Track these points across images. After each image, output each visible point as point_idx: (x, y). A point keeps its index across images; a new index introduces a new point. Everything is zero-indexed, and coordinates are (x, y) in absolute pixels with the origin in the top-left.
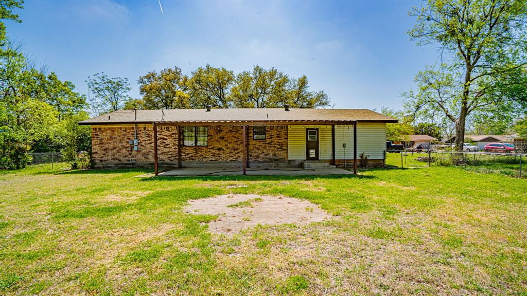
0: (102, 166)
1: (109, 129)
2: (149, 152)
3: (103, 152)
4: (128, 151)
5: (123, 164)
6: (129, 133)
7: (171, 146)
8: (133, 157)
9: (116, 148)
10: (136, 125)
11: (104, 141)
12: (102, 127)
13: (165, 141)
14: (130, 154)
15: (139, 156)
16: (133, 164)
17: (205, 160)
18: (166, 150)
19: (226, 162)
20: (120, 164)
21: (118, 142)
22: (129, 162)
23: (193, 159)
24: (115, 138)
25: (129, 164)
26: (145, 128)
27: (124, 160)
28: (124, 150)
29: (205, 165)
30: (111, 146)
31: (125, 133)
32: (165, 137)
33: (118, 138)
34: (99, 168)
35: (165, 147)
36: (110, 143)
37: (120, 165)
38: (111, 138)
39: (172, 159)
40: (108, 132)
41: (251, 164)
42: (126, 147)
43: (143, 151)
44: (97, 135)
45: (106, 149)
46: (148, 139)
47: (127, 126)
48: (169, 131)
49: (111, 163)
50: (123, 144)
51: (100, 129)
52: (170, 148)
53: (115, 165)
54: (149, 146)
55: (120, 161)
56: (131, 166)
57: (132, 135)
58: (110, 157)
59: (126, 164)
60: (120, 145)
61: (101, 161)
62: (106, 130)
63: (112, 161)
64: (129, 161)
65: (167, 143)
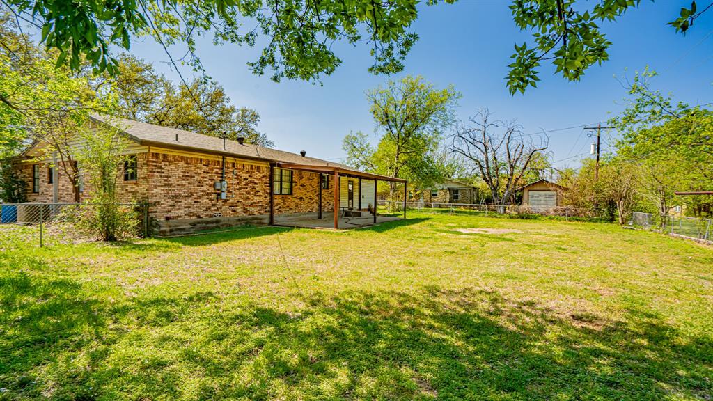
0: (168, 229)
1: (182, 158)
2: (238, 202)
3: (171, 202)
4: (211, 200)
5: (203, 222)
6: (212, 170)
7: (261, 193)
8: (218, 210)
9: (192, 194)
10: (223, 158)
11: (172, 181)
12: (170, 153)
13: (256, 186)
14: (213, 205)
15: (226, 209)
16: (217, 222)
17: (290, 212)
18: (257, 199)
19: (306, 214)
20: (198, 223)
21: (197, 184)
22: (211, 219)
23: (281, 212)
24: (192, 177)
25: (212, 222)
26: (233, 164)
27: (204, 215)
28: (205, 199)
29: (291, 218)
30: (184, 191)
31: (206, 169)
32: (256, 181)
33: (196, 177)
34: (163, 233)
35: (256, 196)
36: (182, 185)
37: (199, 225)
38: (185, 176)
39: (262, 212)
40: (181, 164)
41: (323, 215)
42: (208, 194)
43: (231, 201)
44: (160, 168)
45: (176, 196)
46: (236, 181)
47: (211, 158)
48: (259, 172)
49: (185, 222)
50: (205, 188)
51: (165, 156)
52: (260, 196)
53: (191, 224)
54: (237, 193)
55: (199, 217)
56: (215, 225)
57: (217, 173)
58: (182, 212)
59: (208, 223)
60: (199, 189)
61: (168, 218)
62: (176, 160)
63: (187, 217)
64: (211, 216)
65: (257, 189)
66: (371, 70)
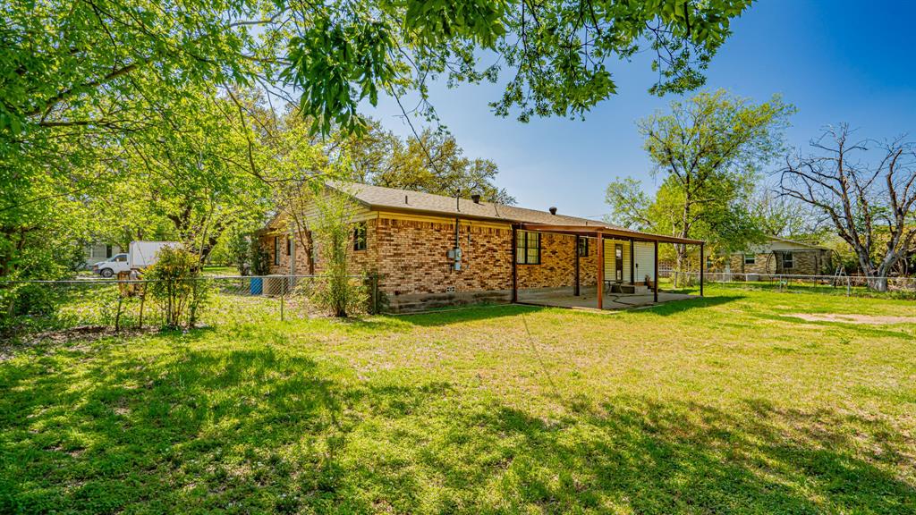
0: (397, 305)
1: (413, 224)
2: (474, 273)
3: (401, 274)
4: (444, 271)
5: (434, 298)
6: (445, 235)
7: (501, 262)
8: (451, 283)
9: (423, 265)
10: (457, 221)
11: (402, 250)
12: (400, 217)
13: (495, 254)
14: (446, 278)
15: (460, 282)
16: (451, 298)
17: (538, 286)
18: (496, 270)
19: (557, 289)
20: (430, 299)
21: (428, 252)
22: (444, 294)
23: (526, 286)
24: (422, 244)
25: (445, 298)
26: (469, 228)
27: (436, 289)
28: (436, 271)
29: (539, 294)
30: (414, 261)
31: (437, 235)
32: (495, 248)
33: (428, 244)
34: (393, 309)
35: (495, 266)
36: (413, 254)
37: (430, 302)
38: (416, 244)
39: (503, 286)
40: (411, 230)
41: (581, 291)
42: (440, 264)
43: (467, 272)
44: (390, 235)
45: (405, 268)
46: (472, 249)
47: (443, 221)
48: (499, 236)
49: (414, 297)
50: (436, 258)
51: (394, 221)
52: (501, 266)
53: (421, 300)
54: (473, 263)
55: (430, 291)
56: (448, 301)
57: (450, 239)
58: (412, 285)
59: (440, 299)
60: (431, 258)
61: (397, 293)
62: (407, 225)
63: (417, 292)
64: (444, 291)
65: (497, 258)
66: (652, 91)
